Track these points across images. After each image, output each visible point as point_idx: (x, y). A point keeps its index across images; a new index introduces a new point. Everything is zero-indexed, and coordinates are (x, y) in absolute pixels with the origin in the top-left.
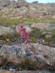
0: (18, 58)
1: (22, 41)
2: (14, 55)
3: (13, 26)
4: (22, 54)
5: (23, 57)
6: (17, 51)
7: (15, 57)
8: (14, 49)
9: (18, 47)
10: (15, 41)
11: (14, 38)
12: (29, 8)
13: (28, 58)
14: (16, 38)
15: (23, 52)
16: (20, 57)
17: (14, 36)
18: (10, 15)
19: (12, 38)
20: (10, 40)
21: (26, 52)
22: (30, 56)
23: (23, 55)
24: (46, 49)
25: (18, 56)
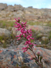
0: (12, 65)
1: (18, 43)
2: (8, 61)
3: (10, 28)
4: (18, 59)
5: (19, 64)
6: (12, 55)
7: (10, 63)
8: (8, 52)
9: (13, 50)
10: (11, 42)
11: (9, 39)
12: (25, 12)
13: (25, 64)
14: (12, 40)
15: (19, 57)
16: (16, 63)
17: (10, 37)
18: (7, 18)
19: (7, 39)
20: (6, 42)
21: (23, 56)
22: (28, 62)
23: (19, 61)
24: (46, 52)
25: (14, 62)
